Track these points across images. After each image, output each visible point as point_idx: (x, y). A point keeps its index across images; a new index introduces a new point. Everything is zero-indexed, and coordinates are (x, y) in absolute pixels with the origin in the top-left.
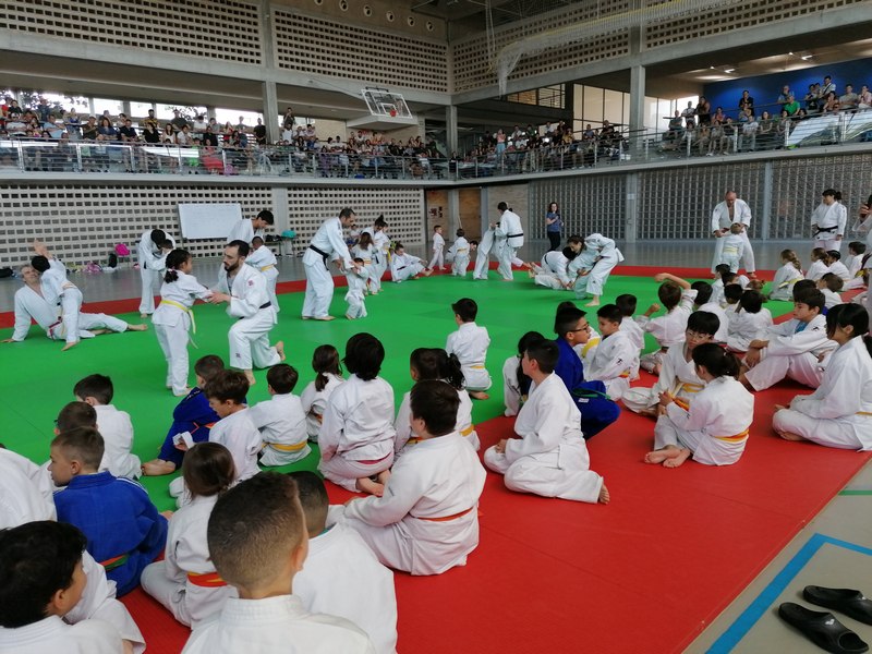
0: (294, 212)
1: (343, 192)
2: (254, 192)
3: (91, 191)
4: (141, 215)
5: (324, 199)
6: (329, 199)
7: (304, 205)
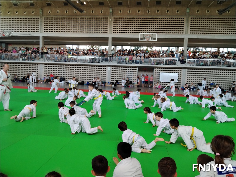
3: (209, 71)
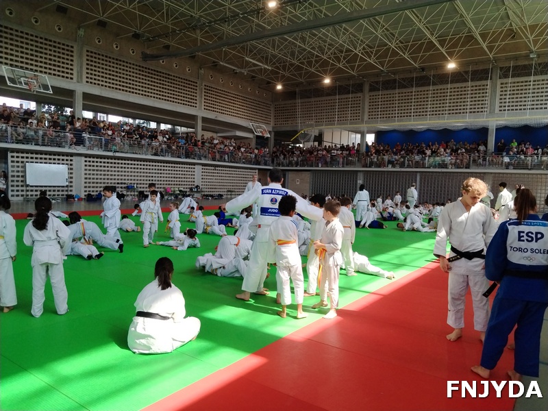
0: (204, 177)
1: (224, 169)
2: (188, 166)
4: (142, 174)
5: (216, 171)
6: (218, 172)
7: (208, 174)
